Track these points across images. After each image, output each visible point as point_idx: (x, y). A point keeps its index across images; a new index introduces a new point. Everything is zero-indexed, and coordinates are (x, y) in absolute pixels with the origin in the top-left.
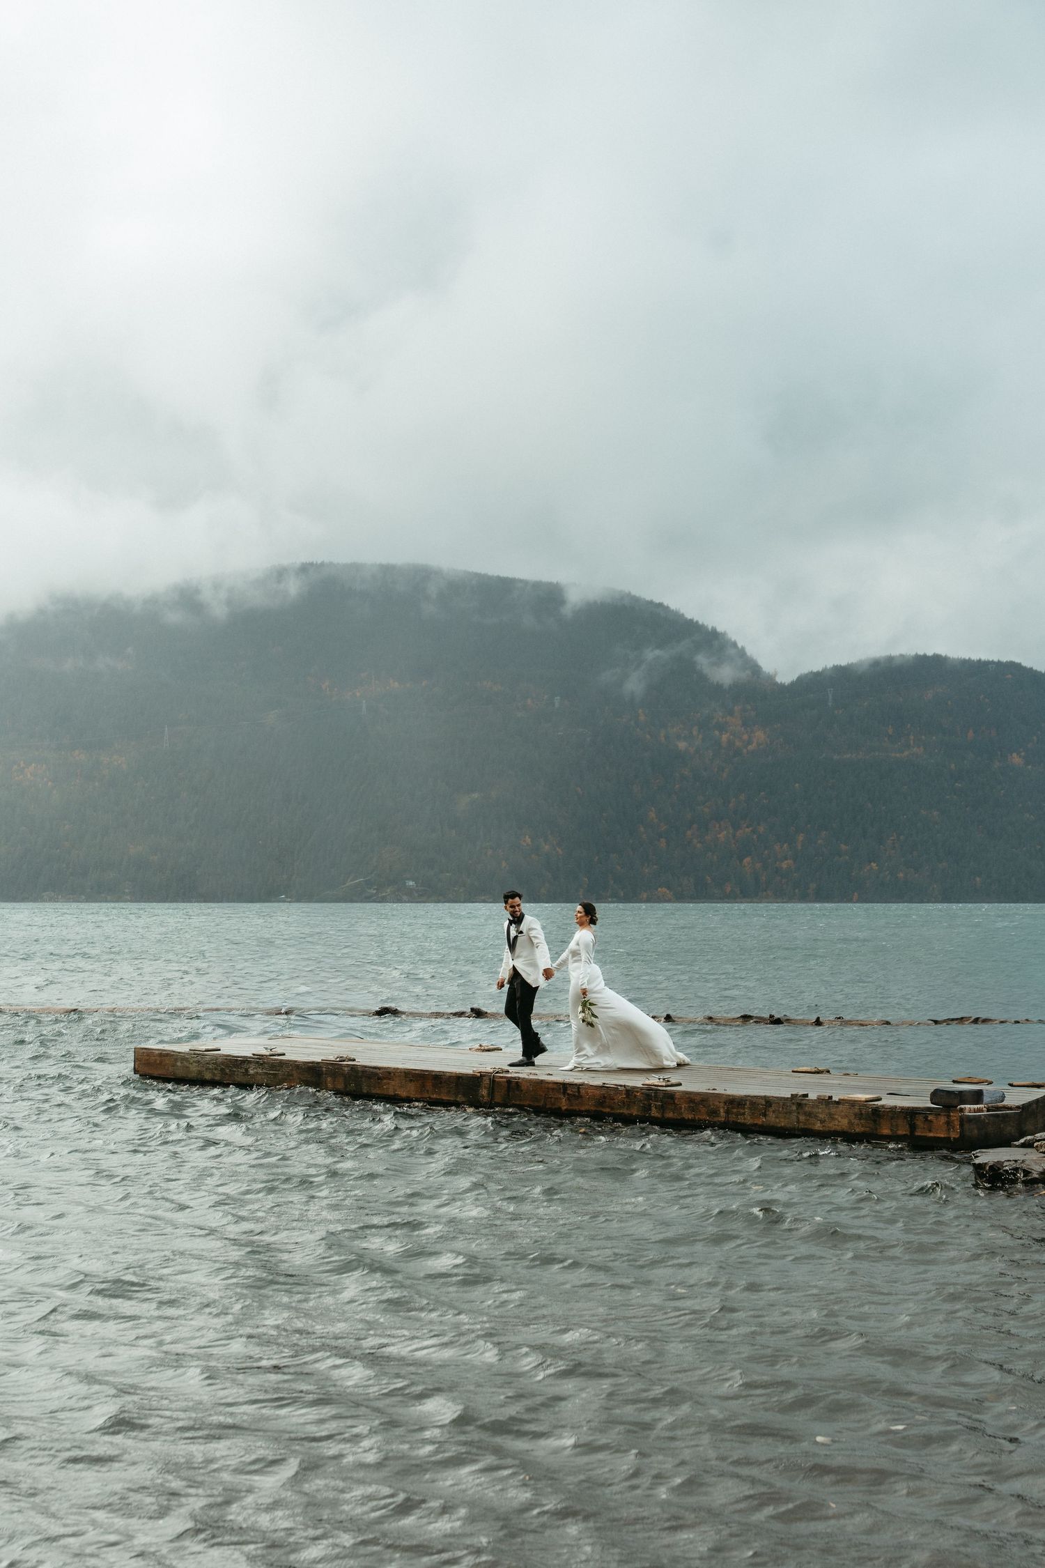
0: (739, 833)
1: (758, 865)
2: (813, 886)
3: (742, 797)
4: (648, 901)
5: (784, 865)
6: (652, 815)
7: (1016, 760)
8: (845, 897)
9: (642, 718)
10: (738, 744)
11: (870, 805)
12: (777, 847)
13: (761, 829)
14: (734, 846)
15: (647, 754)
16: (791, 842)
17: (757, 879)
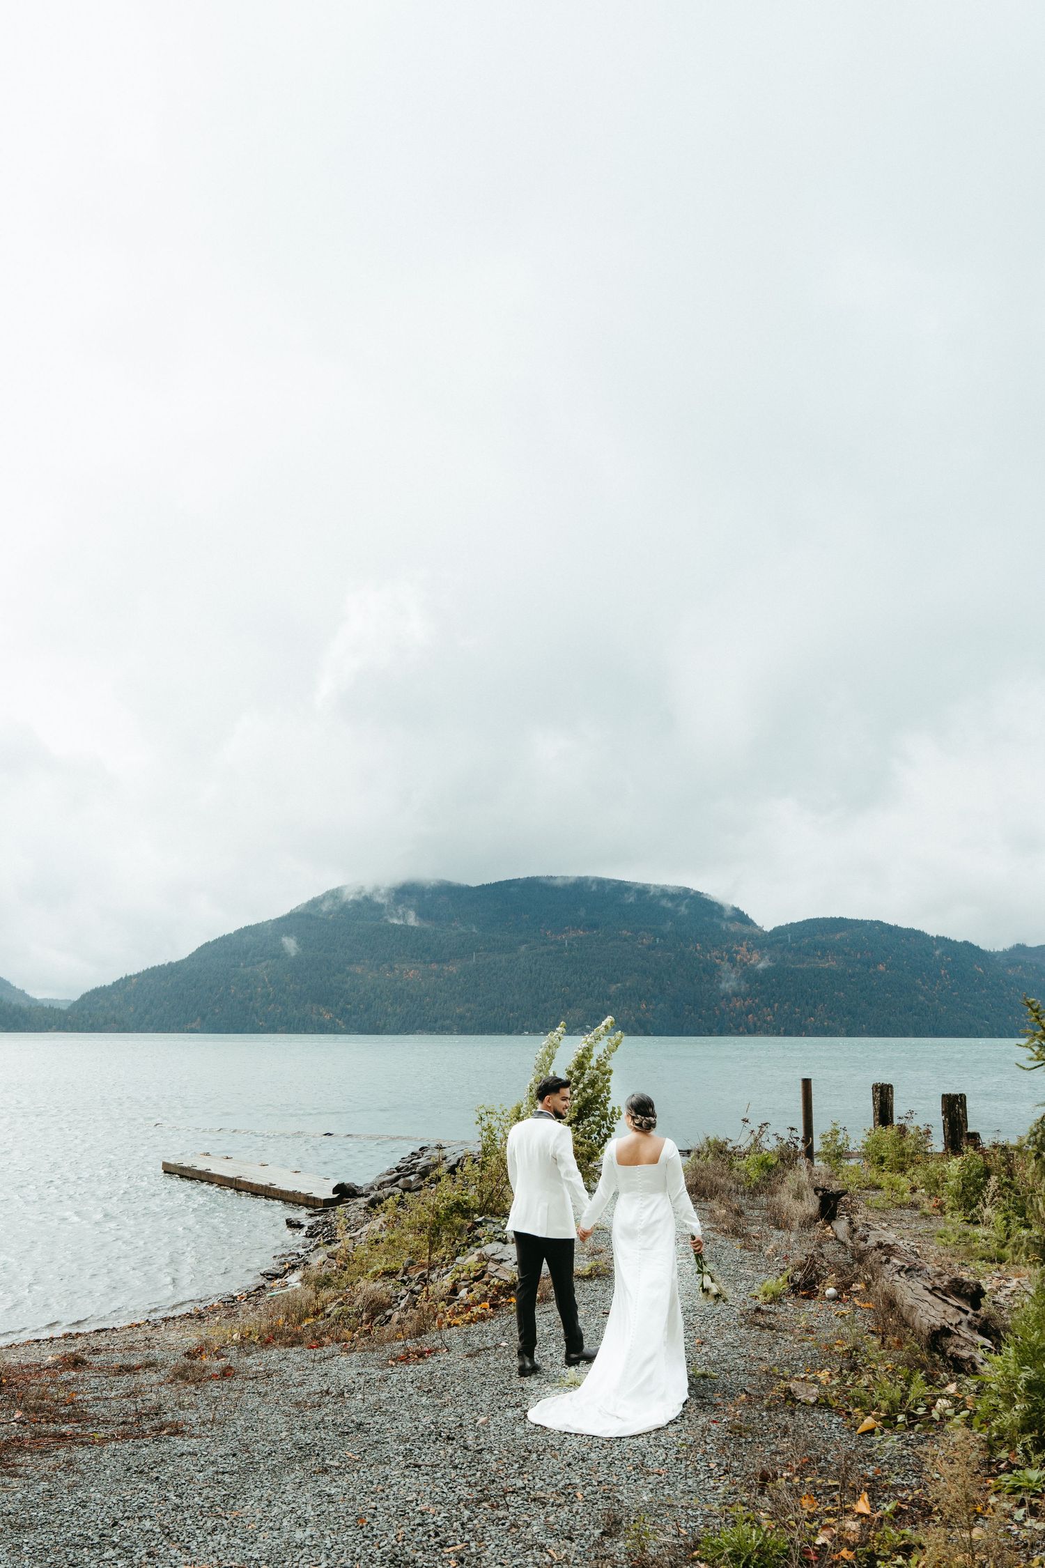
0: (746, 1003)
1: (756, 1018)
2: (783, 1029)
3: (748, 986)
5: (768, 1018)
7: (881, 968)
8: (799, 1034)
9: (698, 948)
10: (745, 960)
11: (809, 990)
12: (765, 1010)
13: (757, 1001)
14: (744, 1009)
15: (701, 965)
16: (772, 1007)
17: (755, 1025)
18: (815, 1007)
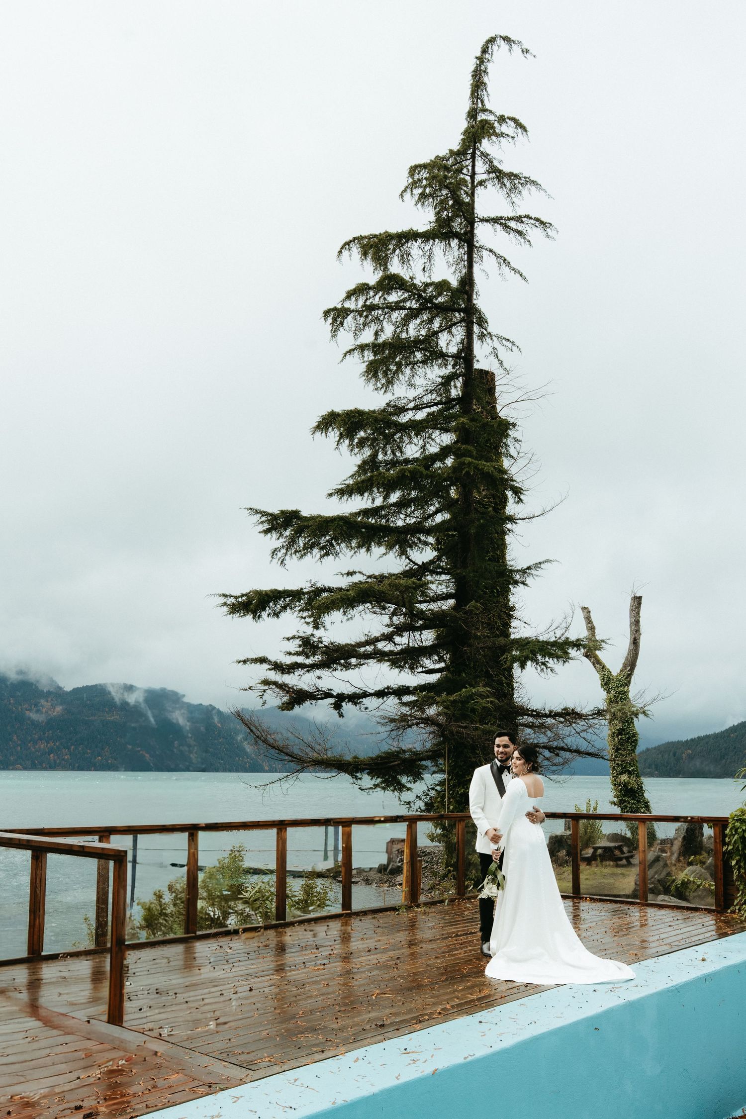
0: (49, 745)
1: (56, 757)
2: (77, 765)
3: (50, 732)
4: (12, 769)
5: (66, 757)
6: (15, 738)
8: (89, 769)
9: (12, 701)
10: (49, 712)
11: (99, 736)
12: (63, 751)
13: (57, 744)
14: (47, 750)
15: (13, 715)
16: (69, 749)
17: (55, 761)
18: (103, 749)
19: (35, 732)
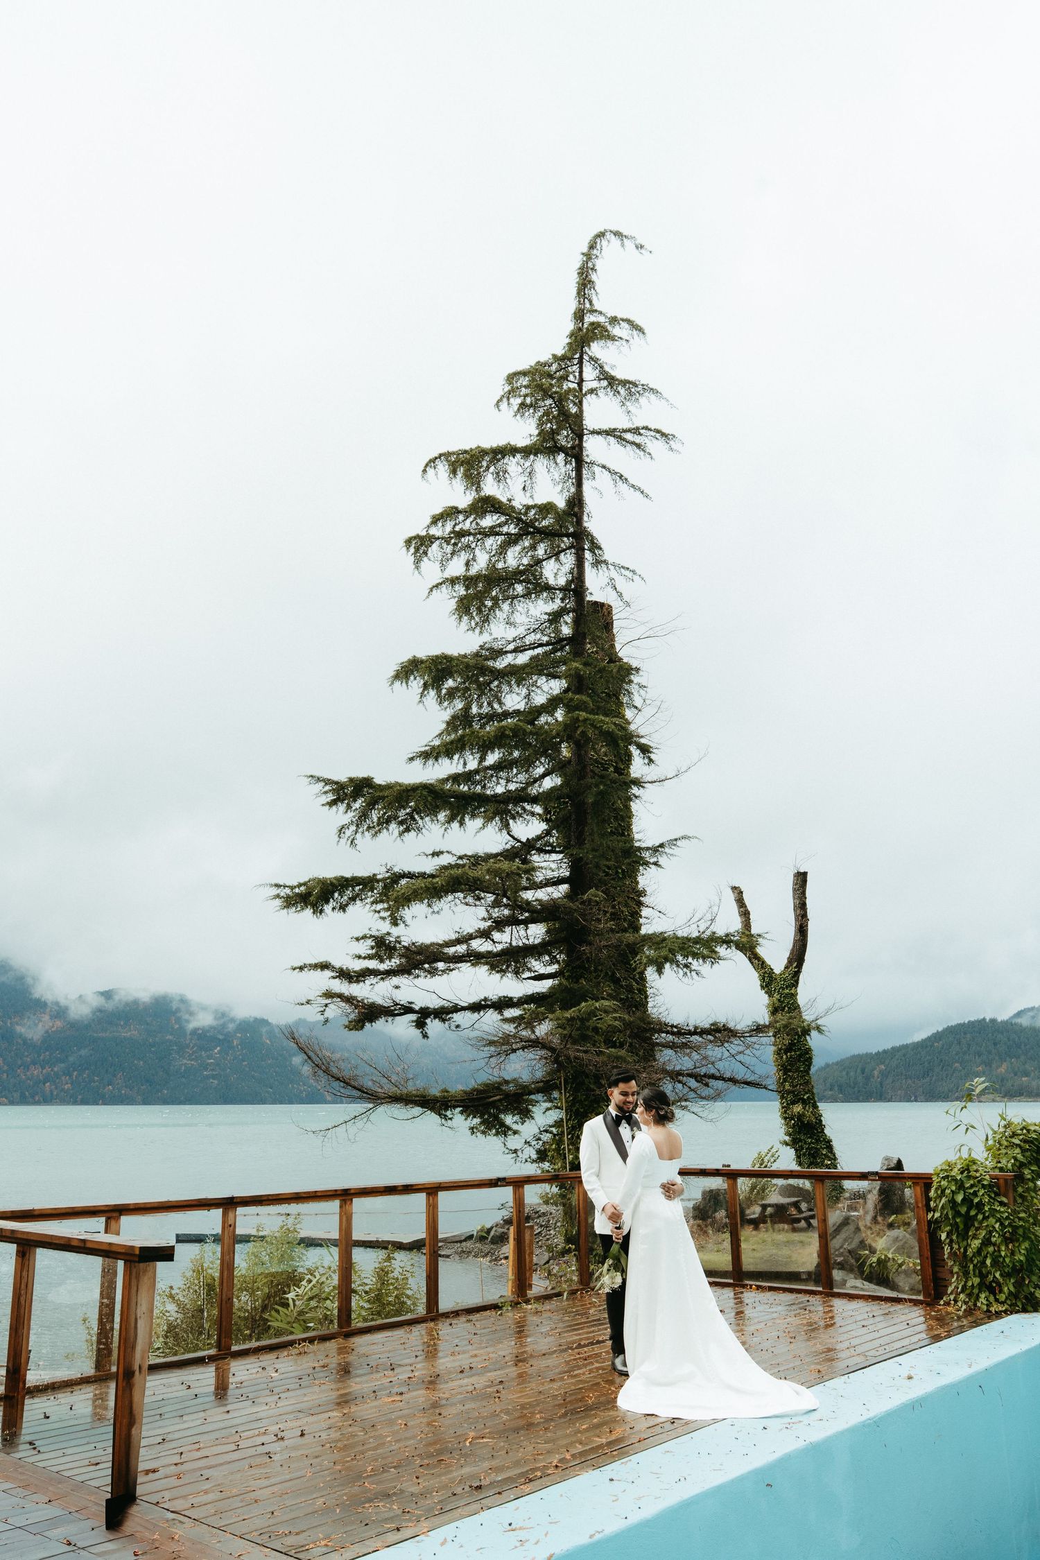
0: (44, 1071)
1: (53, 1087)
3: (47, 1053)
5: (66, 1087)
8: (95, 1103)
10: (47, 1027)
12: (63, 1078)
13: (56, 1069)
14: (41, 1078)
18: (115, 1076)
19: (26, 1053)
